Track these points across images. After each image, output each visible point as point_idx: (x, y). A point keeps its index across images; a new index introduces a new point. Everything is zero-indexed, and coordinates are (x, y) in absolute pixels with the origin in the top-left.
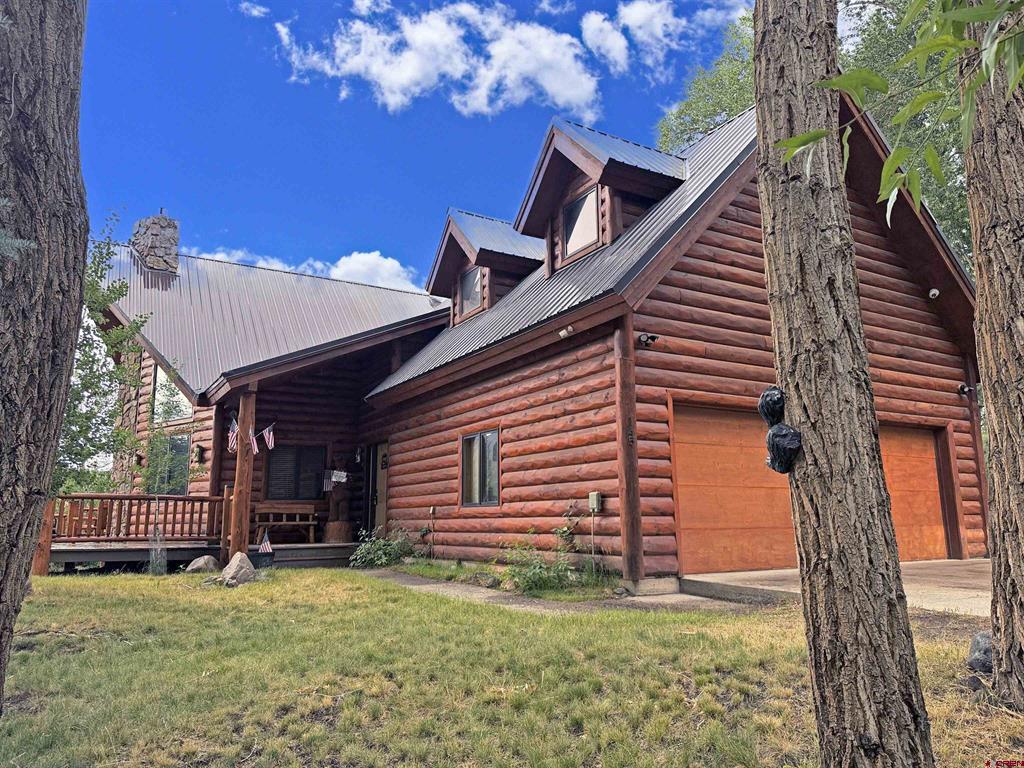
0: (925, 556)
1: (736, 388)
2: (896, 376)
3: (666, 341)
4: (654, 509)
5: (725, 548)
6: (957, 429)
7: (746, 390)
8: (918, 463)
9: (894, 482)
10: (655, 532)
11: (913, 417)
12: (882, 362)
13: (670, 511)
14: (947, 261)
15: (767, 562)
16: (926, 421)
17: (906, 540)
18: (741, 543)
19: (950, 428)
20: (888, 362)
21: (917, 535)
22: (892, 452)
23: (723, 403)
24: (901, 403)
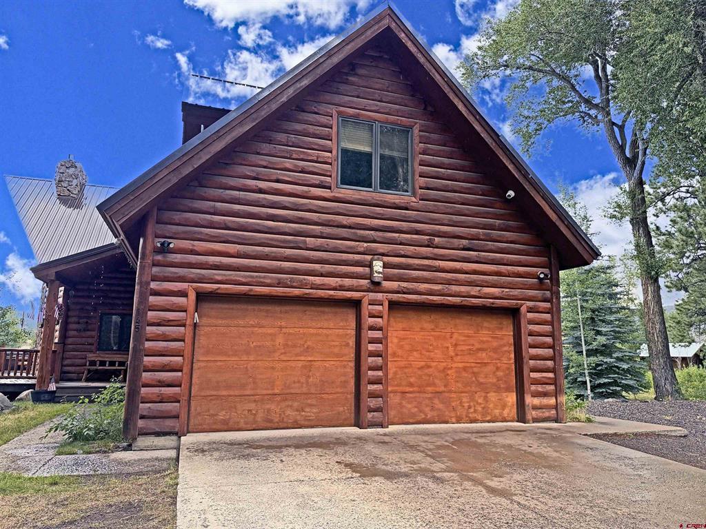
0: (487, 419)
1: (268, 281)
2: (458, 267)
3: (194, 246)
4: (159, 381)
5: (249, 411)
6: (530, 310)
7: (279, 283)
8: (490, 339)
9: (457, 355)
10: (158, 400)
11: (474, 300)
12: (441, 255)
13: (178, 383)
14: (511, 167)
15: (296, 421)
16: (493, 304)
17: (466, 405)
18: (268, 406)
19: (523, 309)
20: (450, 255)
21: (480, 401)
22: (458, 330)
23: (252, 293)
24: (463, 289)
